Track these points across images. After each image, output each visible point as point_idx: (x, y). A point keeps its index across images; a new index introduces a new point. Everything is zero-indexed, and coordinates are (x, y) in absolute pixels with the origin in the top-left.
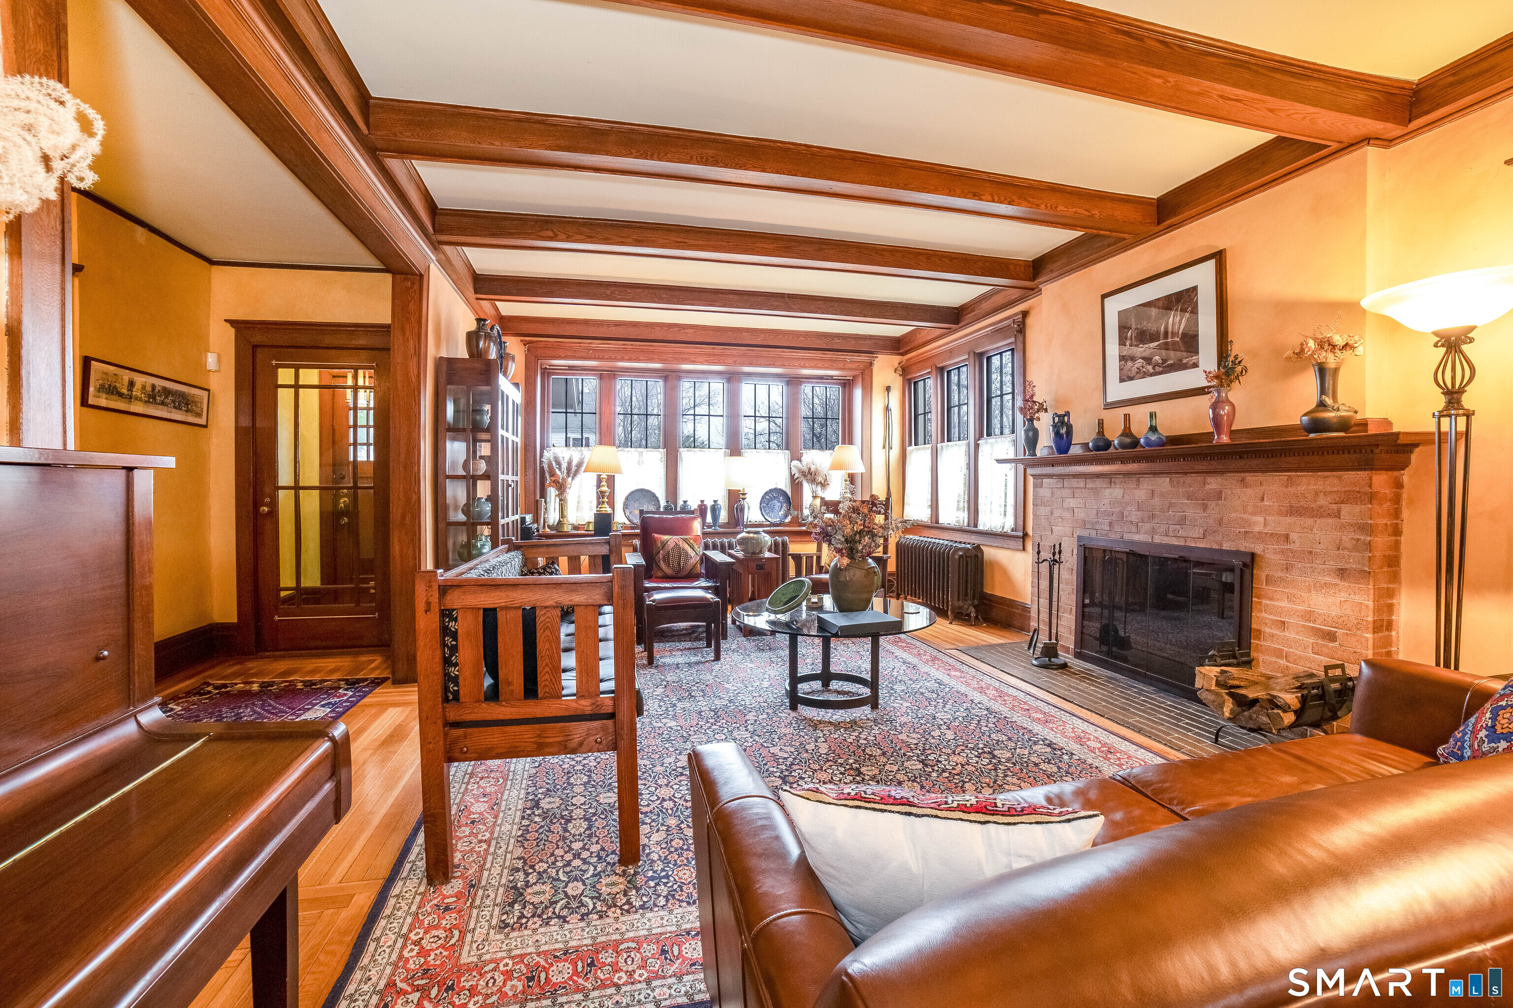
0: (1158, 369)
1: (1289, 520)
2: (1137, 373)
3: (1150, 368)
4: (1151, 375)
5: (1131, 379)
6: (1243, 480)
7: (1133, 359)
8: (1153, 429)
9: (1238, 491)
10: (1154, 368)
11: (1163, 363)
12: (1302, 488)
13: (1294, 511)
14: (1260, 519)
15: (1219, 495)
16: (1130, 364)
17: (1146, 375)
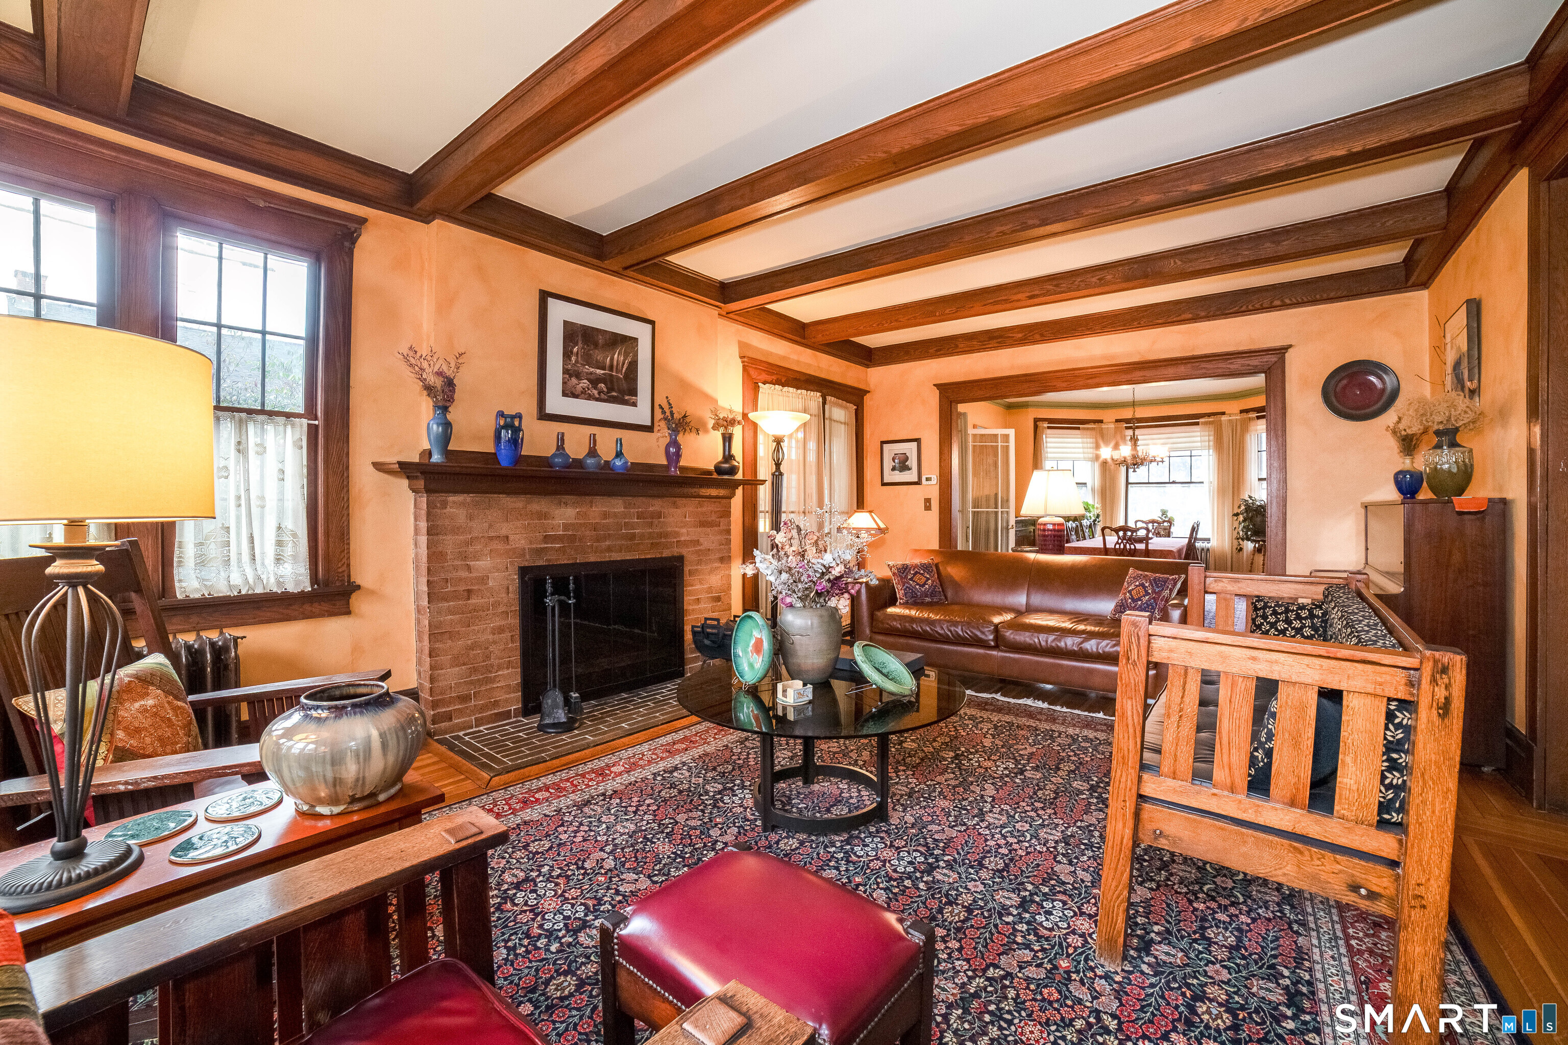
0: (603, 396)
1: (699, 530)
2: (582, 393)
3: (595, 392)
4: (597, 400)
5: (575, 396)
6: (675, 503)
7: (578, 376)
8: (619, 454)
9: (672, 510)
10: (599, 393)
11: (608, 393)
12: (704, 509)
13: (703, 524)
14: (684, 530)
15: (659, 515)
16: (574, 381)
17: (590, 397)
